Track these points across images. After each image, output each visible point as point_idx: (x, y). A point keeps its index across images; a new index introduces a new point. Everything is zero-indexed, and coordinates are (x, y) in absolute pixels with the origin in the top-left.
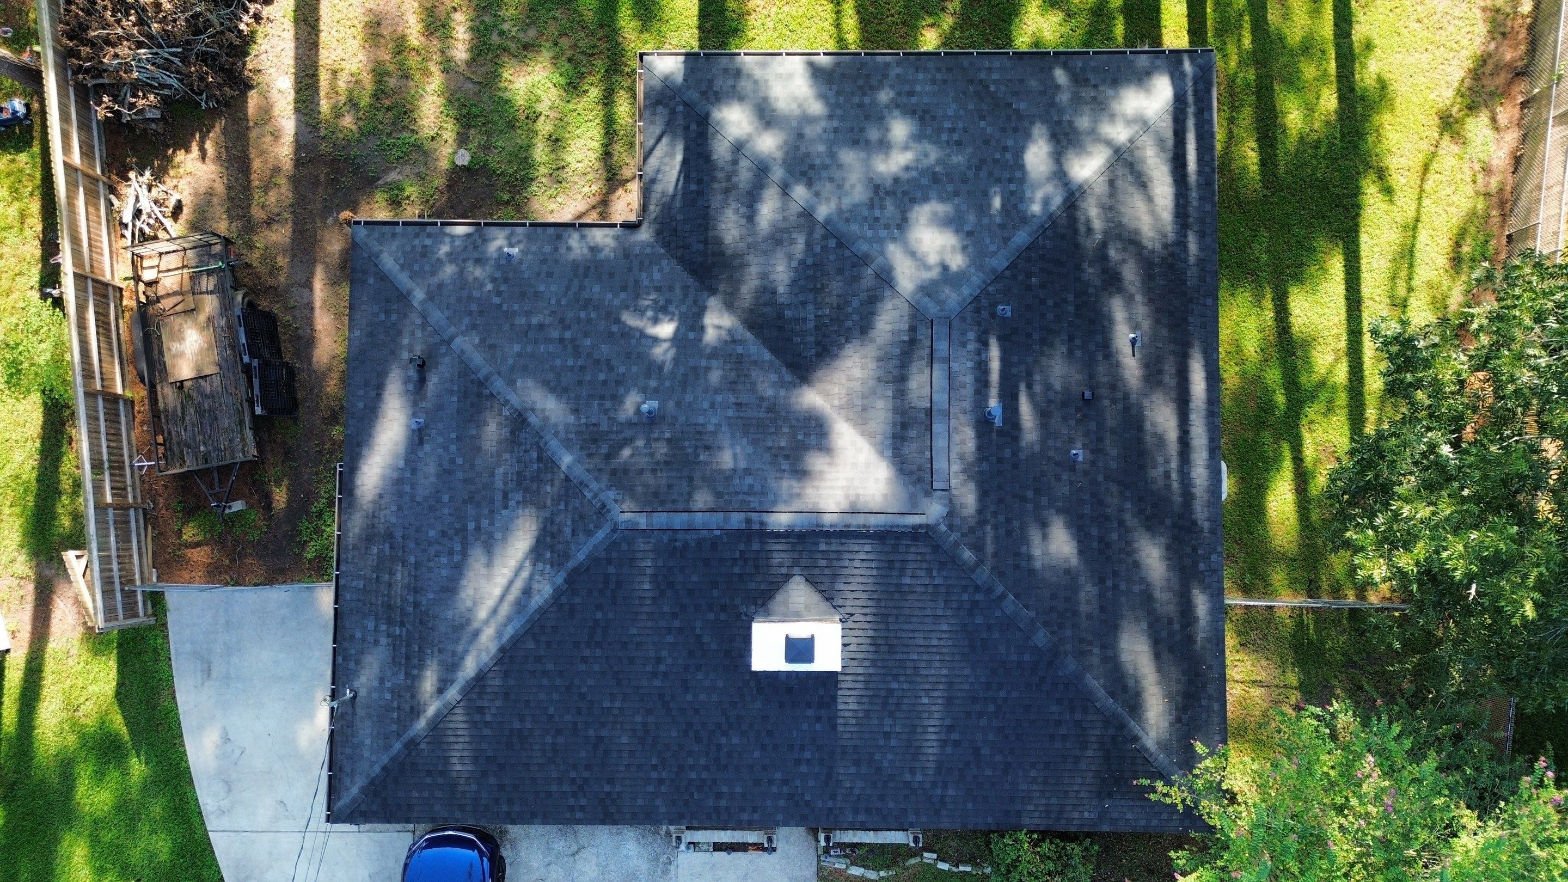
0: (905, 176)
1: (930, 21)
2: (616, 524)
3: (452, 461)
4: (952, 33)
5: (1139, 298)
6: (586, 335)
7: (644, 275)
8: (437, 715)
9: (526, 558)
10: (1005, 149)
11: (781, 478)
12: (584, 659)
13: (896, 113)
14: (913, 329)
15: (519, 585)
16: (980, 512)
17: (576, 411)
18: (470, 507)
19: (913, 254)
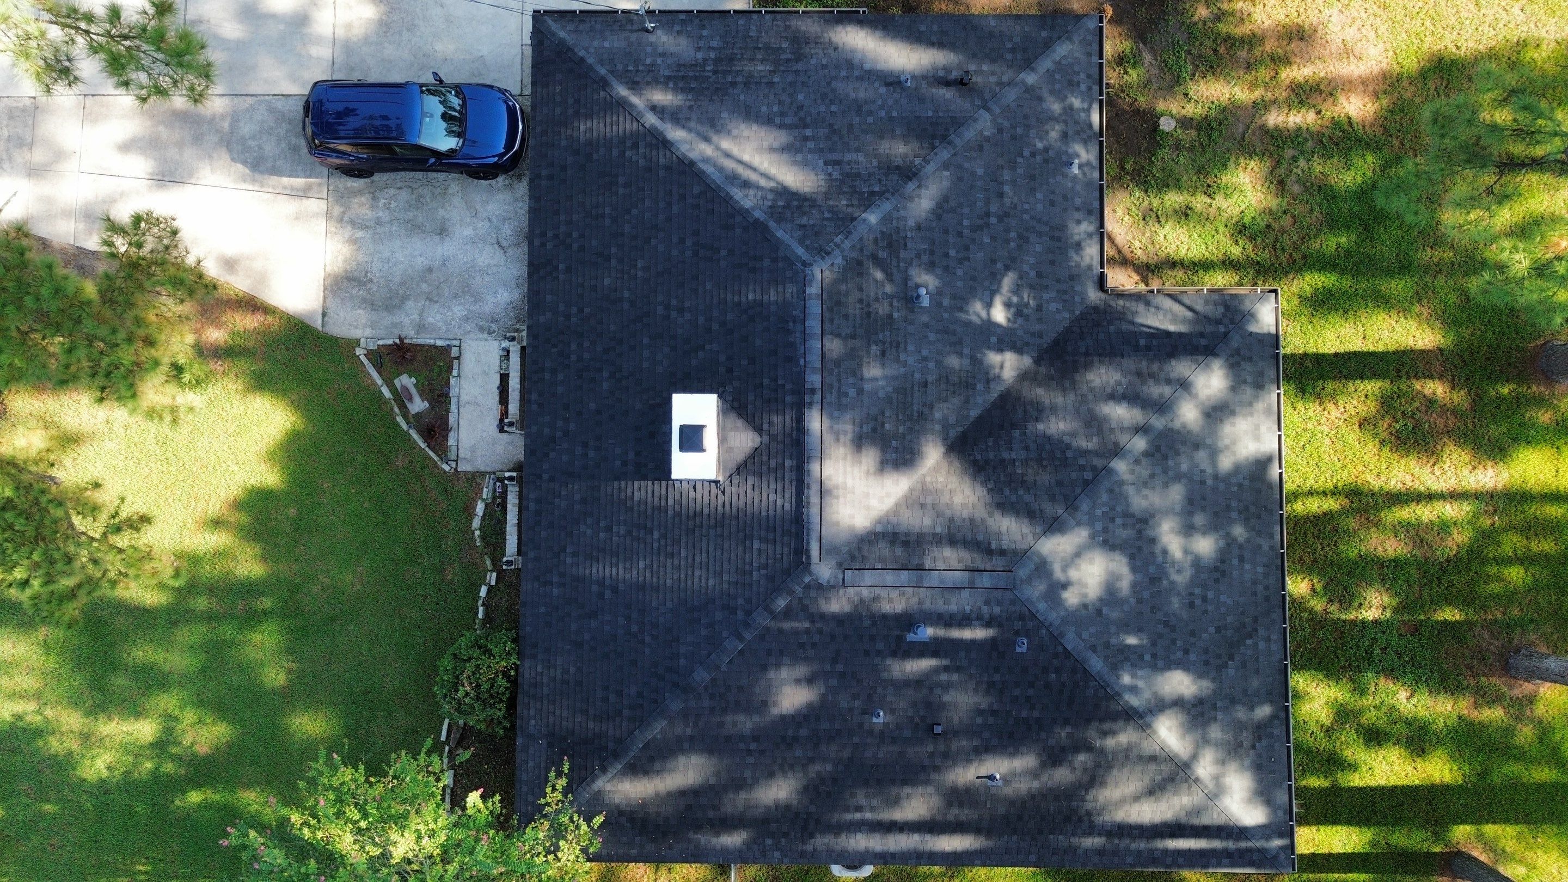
0: (1157, 550)
1: (1318, 587)
2: (811, 265)
3: (870, 113)
4: (1306, 610)
5: (1036, 784)
7: (1053, 294)
8: (632, 106)
9: (778, 183)
10: (1186, 652)
11: (854, 424)
13: (1222, 543)
14: (1002, 553)
15: (753, 177)
16: (823, 616)
17: (919, 227)
19: (1078, 555)
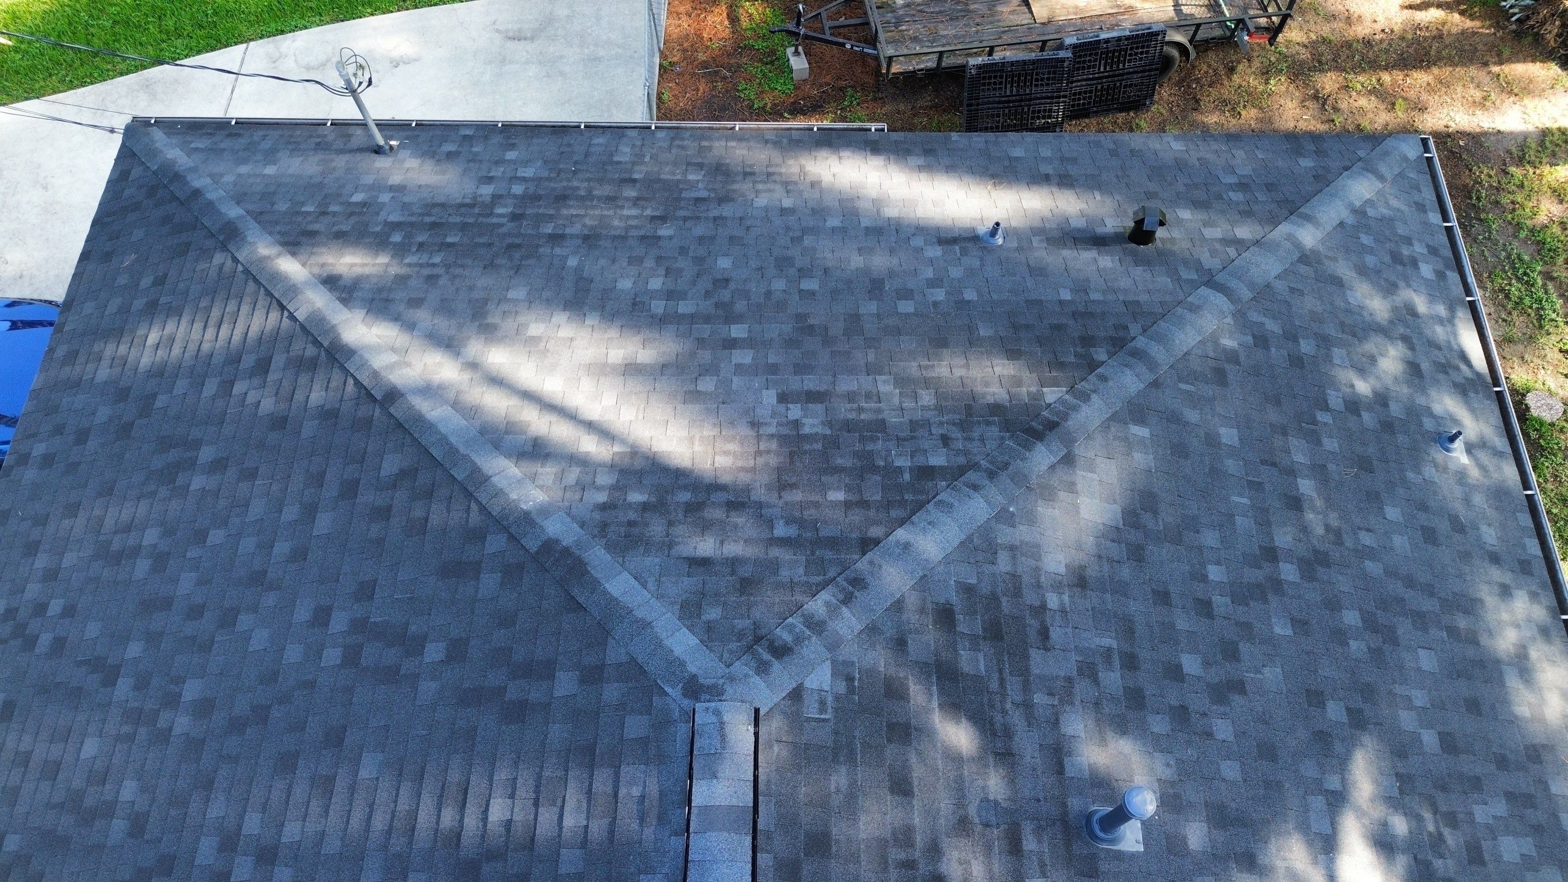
2: (716, 692)
6: (1300, 625)
8: (277, 277)
12: (322, 616)
17: (1079, 579)
18: (787, 328)
